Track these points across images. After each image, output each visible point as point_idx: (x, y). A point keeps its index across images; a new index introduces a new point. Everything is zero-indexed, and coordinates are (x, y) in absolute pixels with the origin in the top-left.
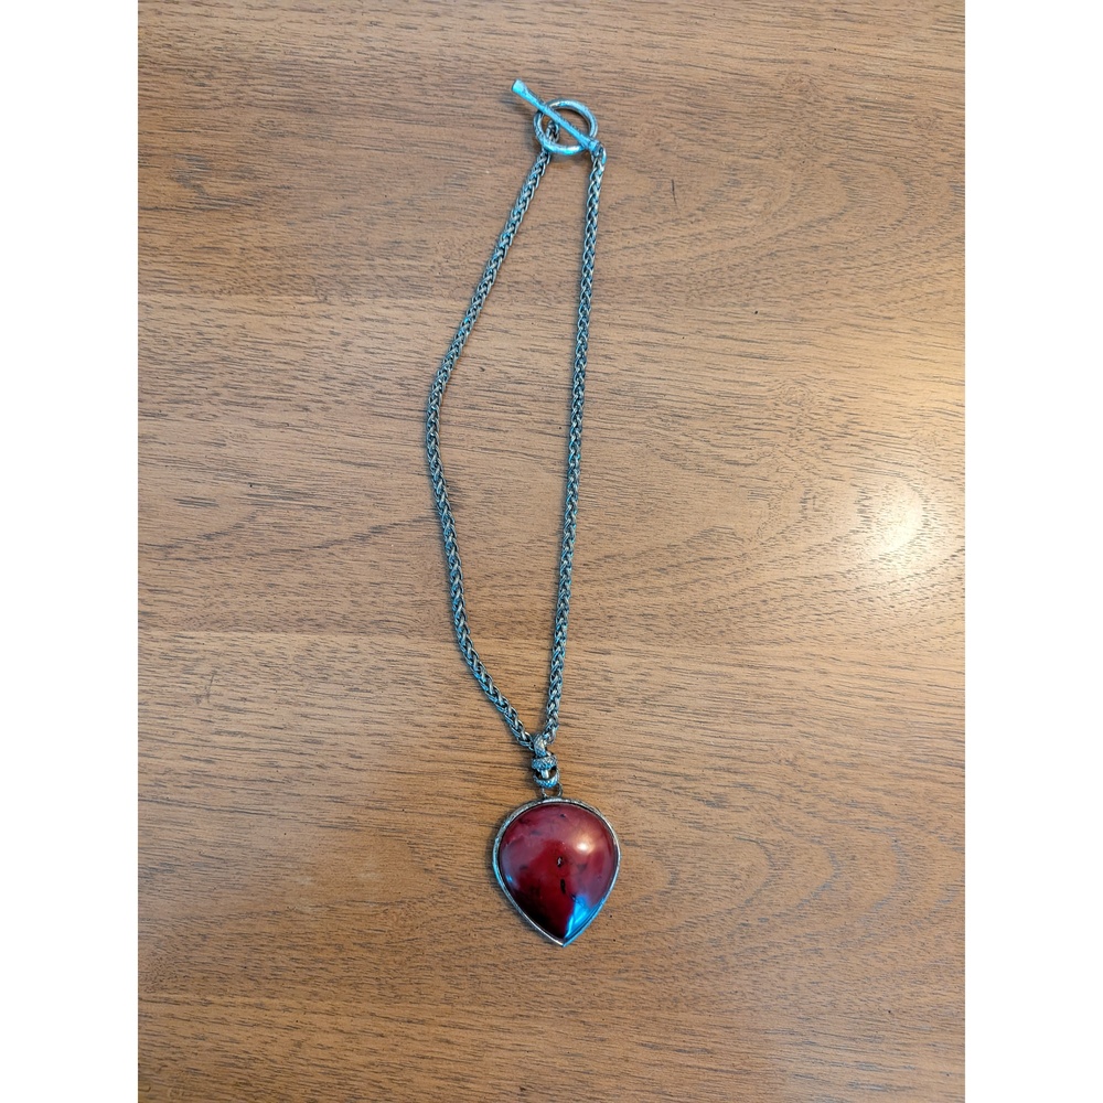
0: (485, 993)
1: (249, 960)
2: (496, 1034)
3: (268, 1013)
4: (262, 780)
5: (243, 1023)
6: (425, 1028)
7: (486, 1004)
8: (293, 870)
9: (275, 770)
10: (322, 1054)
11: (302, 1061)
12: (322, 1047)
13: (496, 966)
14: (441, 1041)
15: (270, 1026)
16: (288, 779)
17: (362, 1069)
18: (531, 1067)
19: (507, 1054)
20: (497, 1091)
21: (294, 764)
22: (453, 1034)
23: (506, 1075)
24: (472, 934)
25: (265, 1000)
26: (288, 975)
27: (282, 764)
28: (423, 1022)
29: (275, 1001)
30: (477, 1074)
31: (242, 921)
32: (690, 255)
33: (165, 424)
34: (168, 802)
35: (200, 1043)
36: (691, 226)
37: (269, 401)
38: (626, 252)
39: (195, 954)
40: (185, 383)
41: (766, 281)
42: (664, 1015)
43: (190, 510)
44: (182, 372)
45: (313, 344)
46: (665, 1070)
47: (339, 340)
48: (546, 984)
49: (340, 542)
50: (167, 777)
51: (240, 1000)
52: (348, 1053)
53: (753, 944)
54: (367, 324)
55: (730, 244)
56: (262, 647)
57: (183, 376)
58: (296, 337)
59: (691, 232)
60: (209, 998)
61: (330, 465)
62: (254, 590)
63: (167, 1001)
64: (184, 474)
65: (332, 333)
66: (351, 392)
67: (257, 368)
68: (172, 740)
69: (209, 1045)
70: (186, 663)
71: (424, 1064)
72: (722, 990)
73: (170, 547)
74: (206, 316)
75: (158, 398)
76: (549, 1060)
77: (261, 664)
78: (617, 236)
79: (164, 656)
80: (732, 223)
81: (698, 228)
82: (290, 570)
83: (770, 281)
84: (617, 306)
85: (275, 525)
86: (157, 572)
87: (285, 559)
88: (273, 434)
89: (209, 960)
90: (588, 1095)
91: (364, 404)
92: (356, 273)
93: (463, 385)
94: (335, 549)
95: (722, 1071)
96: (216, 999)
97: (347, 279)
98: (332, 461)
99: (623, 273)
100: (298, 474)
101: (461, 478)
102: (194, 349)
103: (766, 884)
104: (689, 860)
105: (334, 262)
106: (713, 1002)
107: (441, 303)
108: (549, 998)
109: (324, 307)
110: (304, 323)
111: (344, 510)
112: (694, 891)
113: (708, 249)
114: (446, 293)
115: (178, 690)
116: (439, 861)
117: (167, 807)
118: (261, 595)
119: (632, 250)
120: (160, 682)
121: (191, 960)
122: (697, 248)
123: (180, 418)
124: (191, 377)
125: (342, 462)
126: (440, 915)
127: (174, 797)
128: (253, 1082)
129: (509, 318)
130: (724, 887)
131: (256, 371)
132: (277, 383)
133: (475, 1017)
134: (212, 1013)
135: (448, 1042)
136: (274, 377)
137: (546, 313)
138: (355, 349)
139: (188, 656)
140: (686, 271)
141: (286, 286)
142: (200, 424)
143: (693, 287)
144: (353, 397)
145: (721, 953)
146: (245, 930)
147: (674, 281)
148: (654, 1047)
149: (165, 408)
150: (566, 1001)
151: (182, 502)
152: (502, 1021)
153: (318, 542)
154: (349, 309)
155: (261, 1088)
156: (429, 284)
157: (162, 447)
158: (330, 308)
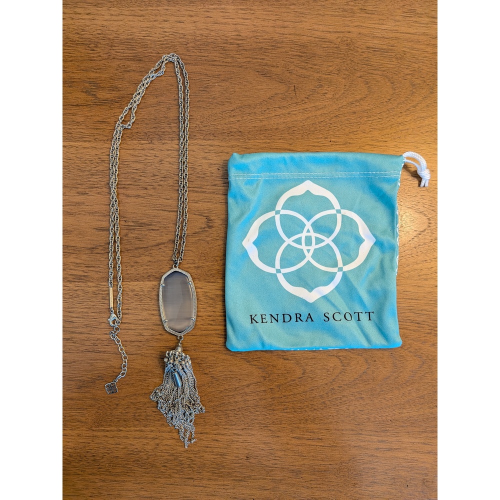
0: (231, 421)
1: (136, 413)
2: (236, 436)
3: (144, 433)
4: (137, 341)
5: (135, 438)
6: (208, 436)
7: (231, 425)
8: (152, 376)
9: (142, 337)
10: (167, 448)
11: (159, 451)
12: (167, 445)
13: (235, 410)
14: (214, 440)
15: (146, 438)
16: (148, 340)
17: (183, 453)
18: (250, 448)
19: (241, 444)
20: (237, 459)
21: (150, 334)
22: (219, 437)
23: (240, 452)
24: (225, 398)
25: (143, 428)
26: (152, 418)
27: (145, 334)
28: (207, 433)
29: (147, 428)
30: (230, 453)
31: (132, 398)
32: (302, 118)
33: (87, 197)
34: (100, 352)
35: (118, 446)
36: (303, 105)
37: (131, 186)
38: (276, 117)
39: (114, 412)
40: (95, 180)
41: (334, 128)
42: (302, 425)
43: (100, 232)
44: (93, 175)
45: (148, 161)
46: (303, 447)
47: (158, 159)
48: (255, 416)
49: (164, 243)
50: (98, 342)
51: (133, 429)
52: (177, 447)
53: (336, 397)
54: (169, 152)
55: (319, 112)
56: (134, 288)
57: (94, 177)
58: (140, 158)
59: (303, 108)
60: (121, 428)
61: (157, 212)
62: (129, 265)
63: (103, 430)
64: (97, 218)
65: (155, 156)
66: (165, 181)
67: (125, 172)
68: (99, 327)
69: (121, 447)
70: (103, 295)
71: (208, 450)
72: (324, 415)
73: (93, 248)
74: (102, 151)
75: (84, 187)
76: (257, 445)
77: (134, 295)
78: (272, 111)
79: (94, 293)
80: (320, 103)
81: (306, 106)
82: (144, 256)
83: (336, 127)
84: (273, 140)
85: (136, 238)
86: (88, 259)
87: (141, 251)
88: (133, 199)
89: (120, 414)
90: (273, 458)
91: (170, 186)
92: (164, 130)
93: (211, 176)
94: (162, 246)
95: (325, 446)
96: (124, 429)
97: (160, 133)
98: (158, 210)
99: (275, 126)
100: (144, 216)
101: (212, 215)
102: (97, 165)
103: (341, 373)
104: (310, 364)
105: (154, 126)
106: (321, 420)
107: (200, 142)
108: (256, 421)
109: (151, 145)
110: (143, 152)
111: (164, 230)
112: (312, 377)
113: (310, 115)
114: (202, 137)
115: (100, 307)
116: (210, 370)
117: (99, 354)
118: (132, 266)
119: (278, 116)
120: (92, 304)
121: (113, 414)
122: (306, 115)
123: (94, 195)
124: (97, 177)
125: (162, 210)
126: (212, 391)
127: (101, 350)
128: (140, 460)
129: (229, 147)
130: (324, 375)
131: (124, 173)
132: (133, 178)
133: (227, 430)
134: (122, 434)
135: (217, 440)
136: (132, 176)
137: (244, 145)
138: (165, 163)
139: (103, 292)
140: (301, 124)
141: (134, 137)
142: (102, 197)
143: (304, 131)
144: (165, 183)
145: (324, 401)
146: (134, 401)
147: (296, 129)
148: (299, 438)
149: (87, 190)
150: (263, 422)
151: (97, 229)
152: (238, 431)
153: (154, 244)
154: (162, 145)
155: (144, 462)
156: (195, 134)
157: (87, 207)
158: (154, 145)
